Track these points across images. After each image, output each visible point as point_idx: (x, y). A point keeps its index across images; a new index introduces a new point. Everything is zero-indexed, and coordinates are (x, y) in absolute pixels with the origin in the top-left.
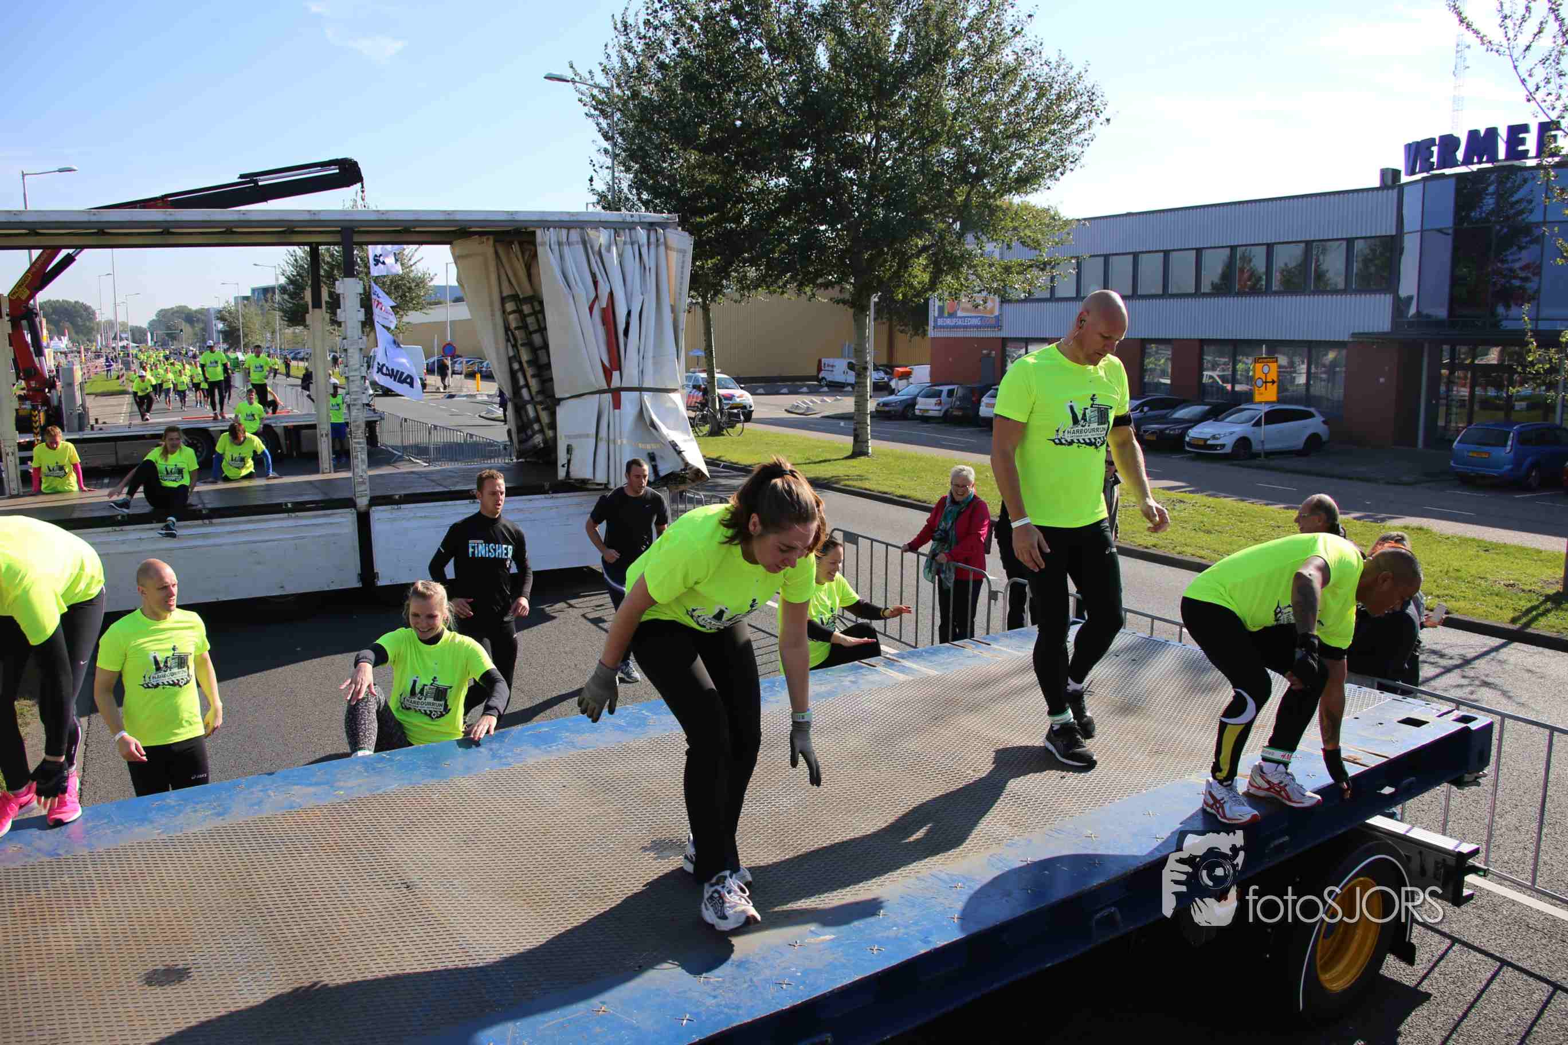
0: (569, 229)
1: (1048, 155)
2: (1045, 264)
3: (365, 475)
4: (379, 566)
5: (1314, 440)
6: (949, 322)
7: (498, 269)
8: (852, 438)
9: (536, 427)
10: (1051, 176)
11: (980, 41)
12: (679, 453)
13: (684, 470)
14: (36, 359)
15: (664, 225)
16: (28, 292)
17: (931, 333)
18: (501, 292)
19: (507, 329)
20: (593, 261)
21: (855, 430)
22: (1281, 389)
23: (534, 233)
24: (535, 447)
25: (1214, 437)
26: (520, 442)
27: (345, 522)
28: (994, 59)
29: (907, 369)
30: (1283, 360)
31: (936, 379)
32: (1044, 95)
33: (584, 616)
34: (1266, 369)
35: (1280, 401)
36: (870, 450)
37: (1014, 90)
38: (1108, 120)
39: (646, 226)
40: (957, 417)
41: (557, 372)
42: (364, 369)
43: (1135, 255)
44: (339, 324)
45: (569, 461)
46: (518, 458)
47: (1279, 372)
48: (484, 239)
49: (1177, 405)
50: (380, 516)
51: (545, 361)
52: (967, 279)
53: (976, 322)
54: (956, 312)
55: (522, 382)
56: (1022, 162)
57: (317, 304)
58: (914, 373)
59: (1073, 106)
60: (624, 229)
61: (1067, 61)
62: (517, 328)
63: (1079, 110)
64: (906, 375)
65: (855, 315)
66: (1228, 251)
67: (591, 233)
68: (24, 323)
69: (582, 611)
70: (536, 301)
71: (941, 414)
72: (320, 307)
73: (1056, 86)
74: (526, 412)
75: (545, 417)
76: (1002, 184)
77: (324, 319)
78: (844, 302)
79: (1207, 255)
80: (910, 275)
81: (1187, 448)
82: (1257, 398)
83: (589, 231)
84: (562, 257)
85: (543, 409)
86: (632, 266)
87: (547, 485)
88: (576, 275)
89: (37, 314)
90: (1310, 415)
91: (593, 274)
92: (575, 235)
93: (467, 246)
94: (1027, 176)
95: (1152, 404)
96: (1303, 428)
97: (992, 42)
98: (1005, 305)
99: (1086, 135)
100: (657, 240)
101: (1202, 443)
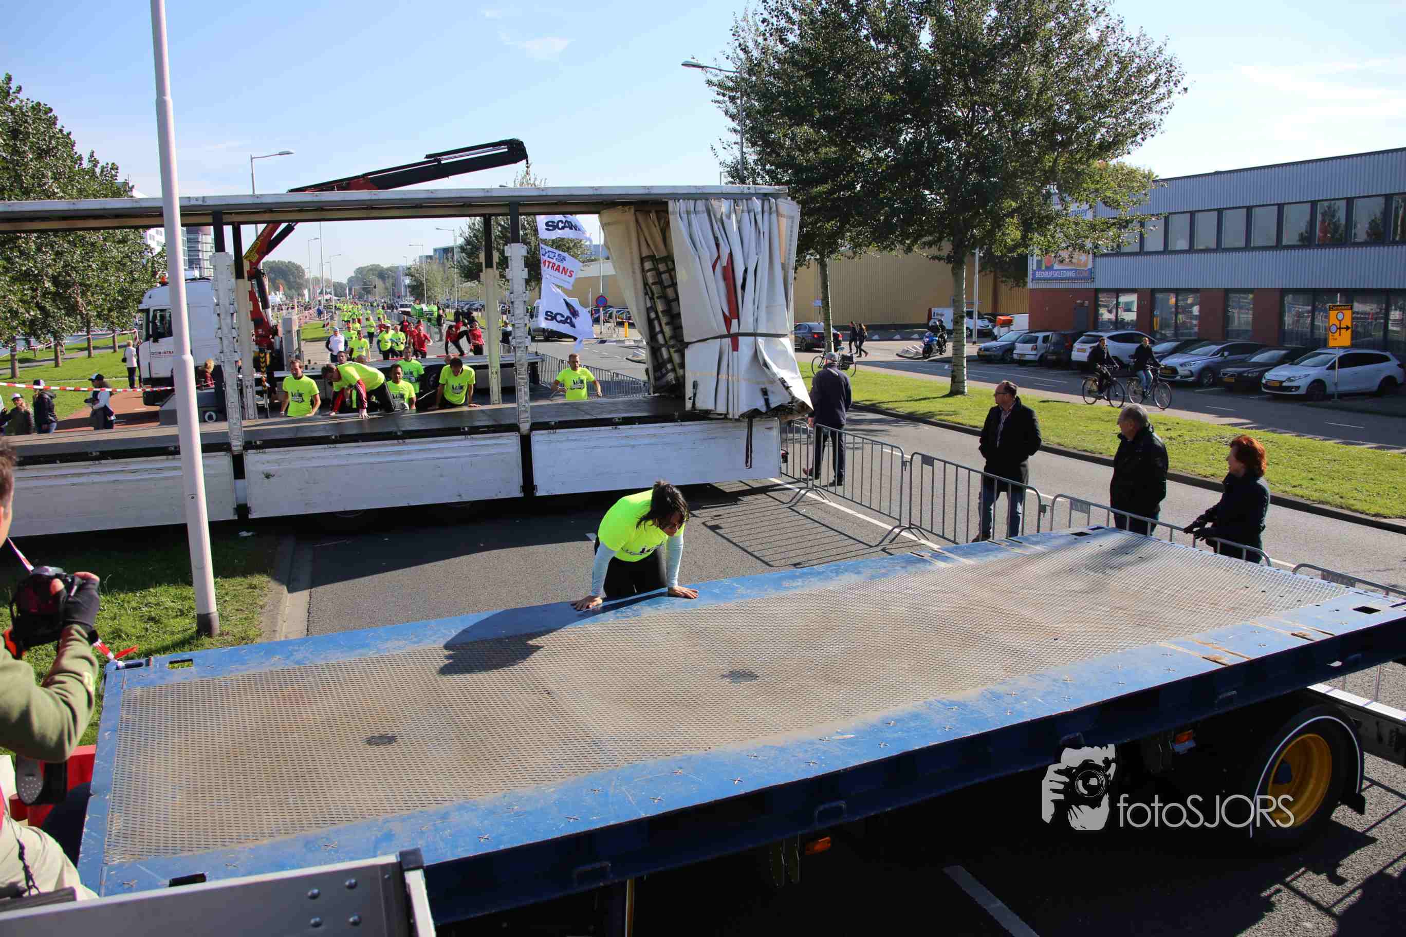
0: (695, 200)
1: (1130, 124)
2: (1128, 222)
3: (527, 406)
4: (537, 479)
5: (1388, 383)
6: (1046, 274)
7: (638, 234)
8: (950, 379)
9: (669, 366)
10: (1132, 142)
11: (1066, 21)
12: (788, 388)
13: (791, 402)
14: (263, 311)
15: (776, 196)
16: (258, 256)
17: (1030, 285)
18: (641, 254)
19: (645, 284)
20: (715, 227)
21: (953, 372)
22: (1354, 336)
23: (665, 204)
24: (668, 383)
25: (1289, 379)
26: (656, 379)
27: (510, 444)
28: (1078, 36)
29: (1008, 318)
30: (1358, 307)
31: (1033, 327)
32: (1126, 67)
33: (704, 523)
34: (1340, 316)
35: (1353, 346)
36: (966, 390)
37: (1098, 64)
38: (1186, 89)
39: (761, 197)
40: (1051, 360)
41: (685, 321)
42: (527, 318)
43: (1220, 211)
44: (508, 281)
45: (695, 395)
46: (654, 393)
47: (1353, 318)
48: (626, 208)
49: (1256, 350)
50: (539, 439)
51: (678, 312)
52: (1053, 237)
53: (1071, 274)
54: (1053, 266)
55: (658, 329)
56: (1105, 130)
57: (489, 264)
58: (1014, 323)
59: (1152, 78)
60: (742, 200)
61: (1148, 37)
62: (653, 284)
63: (1157, 81)
64: (1008, 323)
65: (953, 269)
66: (1309, 204)
67: (715, 203)
68: (256, 282)
69: (701, 520)
70: (669, 259)
71: (1037, 358)
72: (491, 266)
73: (1137, 60)
74: (661, 354)
75: (676, 358)
76: (1088, 150)
77: (495, 276)
78: (939, 258)
79: (1288, 210)
80: (1003, 234)
81: (1264, 390)
82: (1332, 343)
83: (712, 201)
84: (690, 224)
85: (675, 352)
86: (749, 229)
87: (677, 414)
88: (701, 238)
89: (264, 274)
90: (1386, 359)
91: (716, 239)
92: (701, 205)
93: (611, 215)
94: (1109, 143)
95: (1232, 349)
96: (1379, 370)
97: (1076, 22)
98: (1098, 260)
99: (1164, 104)
100: (770, 208)
101: (1278, 385)
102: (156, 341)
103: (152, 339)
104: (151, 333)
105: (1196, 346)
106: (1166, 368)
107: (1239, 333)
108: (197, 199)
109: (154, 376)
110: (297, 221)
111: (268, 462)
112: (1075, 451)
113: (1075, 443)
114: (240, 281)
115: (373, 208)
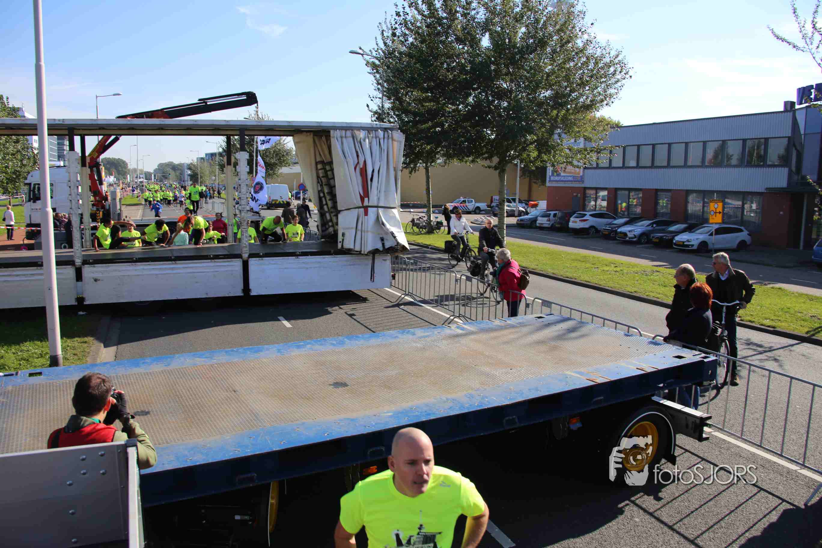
0: (346, 130)
2: (601, 150)
3: (247, 243)
4: (252, 286)
5: (742, 244)
6: (557, 178)
7: (315, 149)
9: (330, 224)
10: (601, 105)
11: (565, 36)
12: (395, 237)
13: (397, 245)
14: (99, 186)
15: (391, 129)
16: (97, 154)
17: (548, 184)
18: (315, 159)
19: (318, 177)
20: (357, 145)
22: (723, 217)
23: (329, 132)
24: (329, 233)
25: (688, 241)
26: (323, 231)
27: (237, 265)
28: (571, 44)
29: (536, 202)
30: (728, 201)
31: (549, 208)
33: (345, 313)
34: (716, 206)
35: (723, 222)
37: (582, 61)
38: (631, 77)
39: (383, 129)
40: (557, 227)
41: (338, 198)
43: (654, 146)
45: (344, 240)
46: (321, 239)
47: (724, 208)
48: (308, 134)
49: (672, 224)
50: (253, 263)
53: (570, 179)
54: (560, 174)
55: (324, 203)
57: (229, 163)
58: (539, 205)
59: (612, 69)
60: (372, 131)
61: (611, 46)
62: (323, 177)
63: (615, 71)
64: (535, 206)
65: (499, 173)
66: (702, 143)
67: (357, 132)
68: (95, 169)
69: (345, 311)
70: (331, 163)
71: (550, 226)
72: (230, 165)
73: (604, 59)
74: (326, 217)
75: (334, 219)
77: (232, 170)
78: (489, 167)
79: (691, 145)
81: (674, 246)
82: (711, 221)
83: (356, 131)
84: (342, 144)
85: (334, 215)
86: (376, 148)
87: (332, 251)
88: (348, 151)
89: (100, 165)
90: (741, 231)
91: (357, 152)
92: (349, 133)
93: (301, 137)
94: (588, 105)
95: (658, 223)
96: (737, 237)
97: (570, 37)
98: (586, 170)
99: (619, 84)
100: (388, 136)
101: (681, 243)
102: (34, 202)
103: (32, 201)
104: (32, 197)
105: (637, 221)
106: (621, 233)
107: (663, 214)
108: (59, 120)
109: (33, 222)
110: (121, 135)
111: (96, 272)
112: (562, 278)
113: (562, 273)
114: (84, 168)
115: (162, 129)
